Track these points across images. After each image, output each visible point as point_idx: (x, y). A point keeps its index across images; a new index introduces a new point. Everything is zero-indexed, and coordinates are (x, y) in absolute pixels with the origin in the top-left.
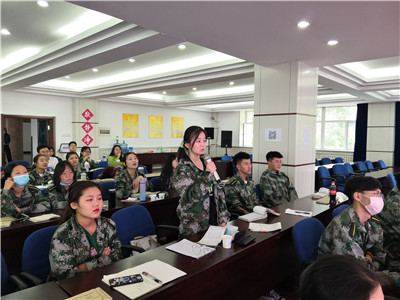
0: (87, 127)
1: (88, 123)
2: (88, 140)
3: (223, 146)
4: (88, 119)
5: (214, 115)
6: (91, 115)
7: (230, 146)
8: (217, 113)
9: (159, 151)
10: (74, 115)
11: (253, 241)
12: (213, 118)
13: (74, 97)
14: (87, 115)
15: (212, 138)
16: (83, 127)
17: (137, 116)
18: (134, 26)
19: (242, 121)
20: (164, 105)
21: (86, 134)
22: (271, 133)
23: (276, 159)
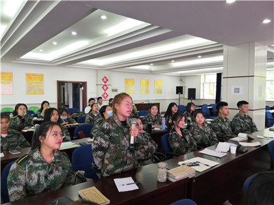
0: (105, 88)
1: (105, 85)
2: (106, 95)
3: (189, 99)
4: (105, 82)
5: (182, 78)
6: (107, 80)
7: (194, 98)
8: (184, 76)
9: (147, 103)
10: (97, 80)
11: (246, 151)
12: (181, 80)
13: (98, 69)
14: (105, 80)
15: (182, 93)
16: (103, 87)
17: (134, 80)
18: (157, 27)
19: (202, 81)
20: (151, 72)
21: (104, 92)
22: (235, 89)
23: (244, 105)
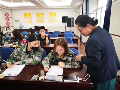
2: (8, 24)
6: (8, 15)
16: (6, 19)
17: (31, 13)
21: (7, 22)
